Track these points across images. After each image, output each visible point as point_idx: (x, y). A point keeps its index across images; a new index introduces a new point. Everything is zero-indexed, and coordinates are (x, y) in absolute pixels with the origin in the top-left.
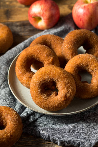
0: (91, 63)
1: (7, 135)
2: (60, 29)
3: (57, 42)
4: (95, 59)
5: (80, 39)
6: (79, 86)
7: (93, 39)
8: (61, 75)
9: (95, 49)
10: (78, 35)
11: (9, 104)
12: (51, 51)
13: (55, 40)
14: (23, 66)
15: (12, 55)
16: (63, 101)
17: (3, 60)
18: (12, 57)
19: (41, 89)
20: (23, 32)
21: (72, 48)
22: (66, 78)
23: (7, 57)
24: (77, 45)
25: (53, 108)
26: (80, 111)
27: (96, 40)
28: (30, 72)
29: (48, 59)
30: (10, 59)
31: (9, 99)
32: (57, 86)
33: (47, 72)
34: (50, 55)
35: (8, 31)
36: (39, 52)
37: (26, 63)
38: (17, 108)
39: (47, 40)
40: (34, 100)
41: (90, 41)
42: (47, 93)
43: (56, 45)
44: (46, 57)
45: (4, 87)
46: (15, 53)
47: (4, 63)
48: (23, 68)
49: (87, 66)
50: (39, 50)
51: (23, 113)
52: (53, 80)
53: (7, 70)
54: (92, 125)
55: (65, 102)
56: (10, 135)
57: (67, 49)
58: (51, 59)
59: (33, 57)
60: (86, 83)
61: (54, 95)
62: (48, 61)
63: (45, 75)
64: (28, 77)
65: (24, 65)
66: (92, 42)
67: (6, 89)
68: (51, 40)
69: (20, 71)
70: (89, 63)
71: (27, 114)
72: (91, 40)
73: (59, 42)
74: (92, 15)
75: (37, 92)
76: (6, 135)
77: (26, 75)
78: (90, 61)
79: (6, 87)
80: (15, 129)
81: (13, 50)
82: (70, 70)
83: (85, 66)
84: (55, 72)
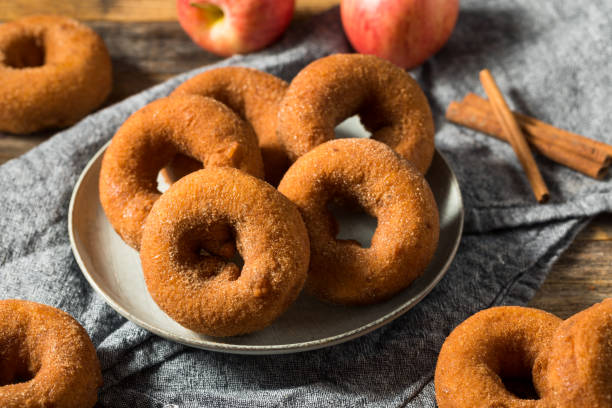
0: (373, 173)
1: (33, 402)
2: (291, 55)
3: (266, 96)
4: (389, 158)
5: (346, 86)
6: (325, 253)
7: (396, 92)
8: (255, 201)
9: (401, 129)
10: (341, 70)
11: (64, 301)
12: (234, 120)
13: (258, 87)
14: (129, 168)
15: (98, 131)
16: (257, 298)
17: (60, 146)
18: (98, 138)
19: (180, 249)
20: (155, 59)
21: (313, 116)
22: (273, 213)
23: (78, 137)
24: (336, 108)
25: (219, 321)
26: (317, 342)
27: (410, 95)
28: (150, 192)
29: (221, 146)
30: (86, 147)
31: (66, 284)
32: (239, 245)
33: (206, 189)
34: (227, 135)
35: (96, 48)
36: (191, 121)
37: (138, 156)
38: (90, 319)
39: (232, 88)
40: (150, 290)
41: (384, 99)
42: (202, 266)
43: (260, 108)
44: (213, 138)
45: (51, 243)
46: (111, 125)
47: (65, 157)
48: (126, 176)
49: (361, 180)
50: (191, 112)
51: (110, 337)
52: (226, 219)
53: (72, 182)
54: (358, 398)
55: (261, 303)
56: (45, 404)
57: (295, 117)
58: (232, 147)
59: (167, 136)
60: (353, 247)
61: (228, 277)
62: (217, 156)
63: (197, 199)
64: (142, 208)
65: (131, 165)
66: (395, 102)
67: (60, 248)
68: (245, 87)
69: (114, 187)
70: (369, 171)
71: (125, 340)
72: (388, 96)
73: (273, 95)
74: (408, 12)
75: (165, 261)
76: (29, 400)
77: (133, 203)
78: (371, 164)
79: (61, 242)
80: (66, 385)
81: (105, 116)
82: (294, 191)
83: (353, 182)
84: (234, 189)
